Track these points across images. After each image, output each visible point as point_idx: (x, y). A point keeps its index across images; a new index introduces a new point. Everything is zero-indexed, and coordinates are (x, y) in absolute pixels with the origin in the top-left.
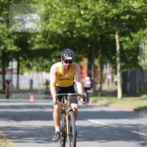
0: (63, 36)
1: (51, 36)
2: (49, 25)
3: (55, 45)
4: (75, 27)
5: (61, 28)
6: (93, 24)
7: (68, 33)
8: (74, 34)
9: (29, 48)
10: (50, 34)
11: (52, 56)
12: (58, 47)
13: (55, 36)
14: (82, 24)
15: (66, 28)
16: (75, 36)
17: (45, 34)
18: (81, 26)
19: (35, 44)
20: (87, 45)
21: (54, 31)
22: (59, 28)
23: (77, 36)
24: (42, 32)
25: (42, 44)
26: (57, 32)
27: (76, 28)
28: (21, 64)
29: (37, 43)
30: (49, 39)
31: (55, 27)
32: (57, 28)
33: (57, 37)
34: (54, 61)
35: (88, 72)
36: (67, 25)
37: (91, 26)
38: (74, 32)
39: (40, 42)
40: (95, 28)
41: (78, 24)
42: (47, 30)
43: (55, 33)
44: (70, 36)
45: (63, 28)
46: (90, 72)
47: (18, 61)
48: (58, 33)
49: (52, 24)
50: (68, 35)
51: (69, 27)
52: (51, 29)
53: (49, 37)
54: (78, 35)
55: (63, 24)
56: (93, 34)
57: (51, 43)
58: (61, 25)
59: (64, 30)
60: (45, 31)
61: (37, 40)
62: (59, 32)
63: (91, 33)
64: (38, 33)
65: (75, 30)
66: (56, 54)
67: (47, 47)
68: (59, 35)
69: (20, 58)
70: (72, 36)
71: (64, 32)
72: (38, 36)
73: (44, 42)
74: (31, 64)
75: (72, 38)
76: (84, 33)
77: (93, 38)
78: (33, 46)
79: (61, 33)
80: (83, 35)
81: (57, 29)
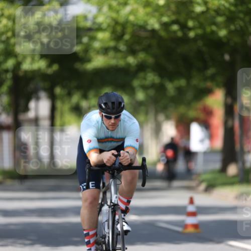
0: (163, 34)
1: (134, 35)
2: (128, 9)
3: (142, 56)
4: (193, 12)
5: (157, 14)
6: (236, 5)
7: (175, 27)
8: (190, 29)
9: (78, 66)
10: (129, 30)
11: (136, 83)
12: (150, 60)
13: (143, 34)
14: (210, 5)
15: (169, 16)
16: (192, 34)
17: (119, 29)
18: (208, 9)
19: (92, 54)
20: (223, 55)
21: (141, 23)
22: (154, 16)
23: (197, 35)
24: (109, 26)
25: (111, 54)
26: (147, 24)
27: (193, 15)
28: (59, 104)
29: (98, 52)
30: (127, 41)
31: (142, 12)
32: (147, 14)
33: (146, 38)
34: (140, 96)
35: (225, 123)
36: (173, 7)
37: (233, 8)
38: (191, 24)
39: (105, 51)
40: (241, 15)
41: (198, 4)
42: (121, 20)
43: (143, 27)
44: (180, 34)
45: (162, 15)
46: (230, 123)
47: (53, 98)
48: (149, 28)
49: (135, 6)
50: (175, 32)
51: (177, 12)
52: (132, 18)
53: (127, 37)
54: (199, 31)
55: (163, 6)
56: (236, 30)
57: (132, 52)
58: (157, 8)
59: (165, 19)
60: (116, 23)
61: (97, 45)
62: (153, 25)
63: (232, 27)
64: (99, 29)
65: (193, 19)
66: (145, 79)
67: (121, 63)
68: (153, 31)
69: (58, 90)
70: (185, 35)
71: (165, 26)
72: (100, 35)
73: (116, 49)
74: (84, 104)
75: (185, 40)
76: (214, 28)
77: (237, 39)
78: (89, 60)
79: (157, 26)
80: (213, 32)
81: (146, 18)
